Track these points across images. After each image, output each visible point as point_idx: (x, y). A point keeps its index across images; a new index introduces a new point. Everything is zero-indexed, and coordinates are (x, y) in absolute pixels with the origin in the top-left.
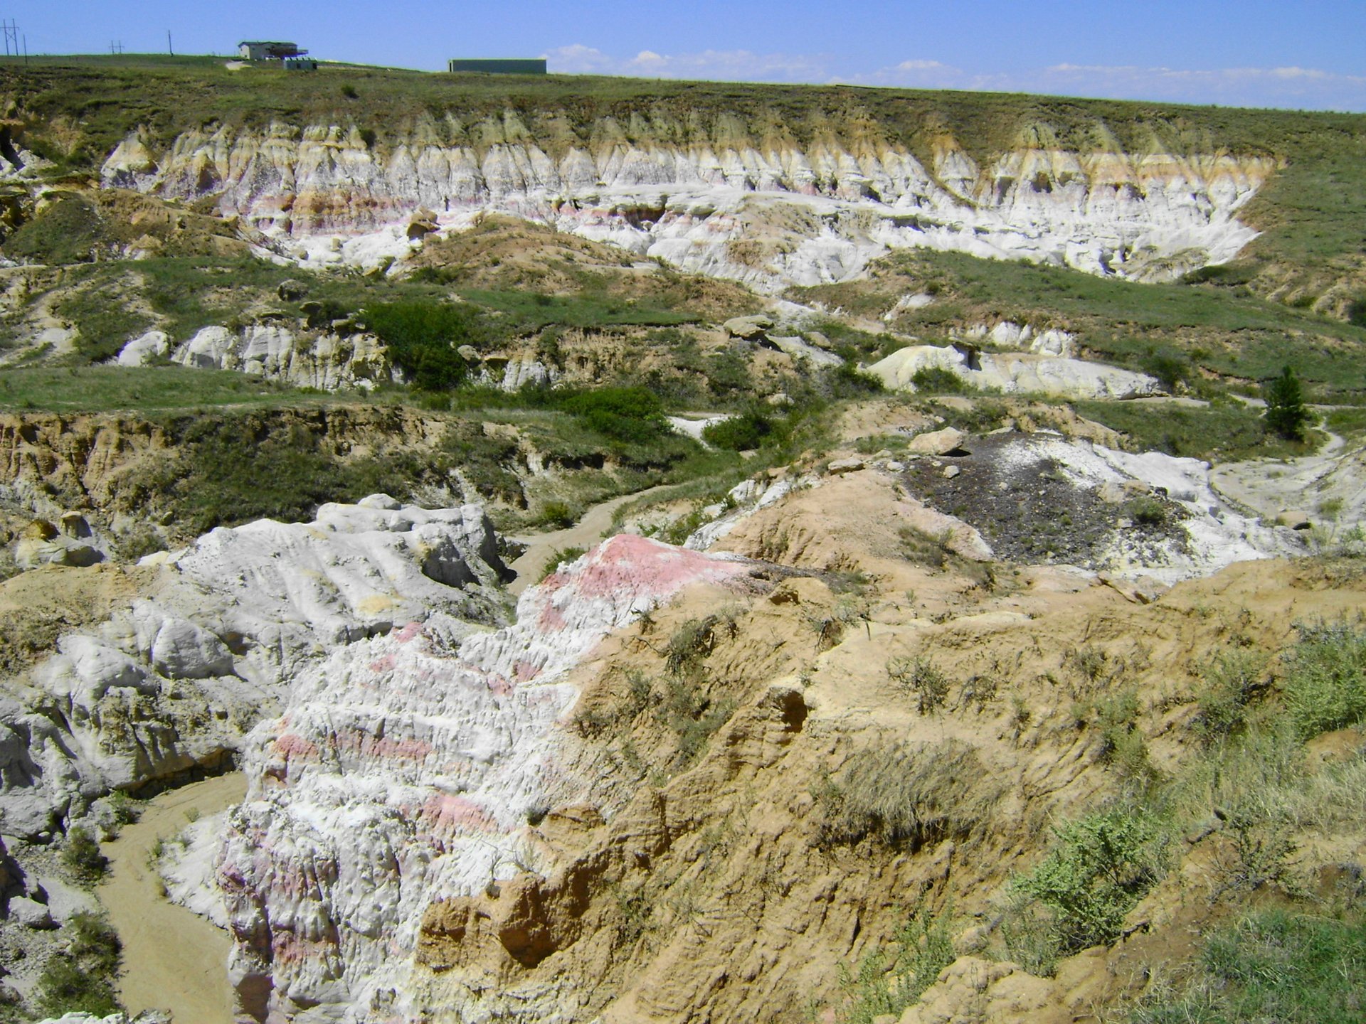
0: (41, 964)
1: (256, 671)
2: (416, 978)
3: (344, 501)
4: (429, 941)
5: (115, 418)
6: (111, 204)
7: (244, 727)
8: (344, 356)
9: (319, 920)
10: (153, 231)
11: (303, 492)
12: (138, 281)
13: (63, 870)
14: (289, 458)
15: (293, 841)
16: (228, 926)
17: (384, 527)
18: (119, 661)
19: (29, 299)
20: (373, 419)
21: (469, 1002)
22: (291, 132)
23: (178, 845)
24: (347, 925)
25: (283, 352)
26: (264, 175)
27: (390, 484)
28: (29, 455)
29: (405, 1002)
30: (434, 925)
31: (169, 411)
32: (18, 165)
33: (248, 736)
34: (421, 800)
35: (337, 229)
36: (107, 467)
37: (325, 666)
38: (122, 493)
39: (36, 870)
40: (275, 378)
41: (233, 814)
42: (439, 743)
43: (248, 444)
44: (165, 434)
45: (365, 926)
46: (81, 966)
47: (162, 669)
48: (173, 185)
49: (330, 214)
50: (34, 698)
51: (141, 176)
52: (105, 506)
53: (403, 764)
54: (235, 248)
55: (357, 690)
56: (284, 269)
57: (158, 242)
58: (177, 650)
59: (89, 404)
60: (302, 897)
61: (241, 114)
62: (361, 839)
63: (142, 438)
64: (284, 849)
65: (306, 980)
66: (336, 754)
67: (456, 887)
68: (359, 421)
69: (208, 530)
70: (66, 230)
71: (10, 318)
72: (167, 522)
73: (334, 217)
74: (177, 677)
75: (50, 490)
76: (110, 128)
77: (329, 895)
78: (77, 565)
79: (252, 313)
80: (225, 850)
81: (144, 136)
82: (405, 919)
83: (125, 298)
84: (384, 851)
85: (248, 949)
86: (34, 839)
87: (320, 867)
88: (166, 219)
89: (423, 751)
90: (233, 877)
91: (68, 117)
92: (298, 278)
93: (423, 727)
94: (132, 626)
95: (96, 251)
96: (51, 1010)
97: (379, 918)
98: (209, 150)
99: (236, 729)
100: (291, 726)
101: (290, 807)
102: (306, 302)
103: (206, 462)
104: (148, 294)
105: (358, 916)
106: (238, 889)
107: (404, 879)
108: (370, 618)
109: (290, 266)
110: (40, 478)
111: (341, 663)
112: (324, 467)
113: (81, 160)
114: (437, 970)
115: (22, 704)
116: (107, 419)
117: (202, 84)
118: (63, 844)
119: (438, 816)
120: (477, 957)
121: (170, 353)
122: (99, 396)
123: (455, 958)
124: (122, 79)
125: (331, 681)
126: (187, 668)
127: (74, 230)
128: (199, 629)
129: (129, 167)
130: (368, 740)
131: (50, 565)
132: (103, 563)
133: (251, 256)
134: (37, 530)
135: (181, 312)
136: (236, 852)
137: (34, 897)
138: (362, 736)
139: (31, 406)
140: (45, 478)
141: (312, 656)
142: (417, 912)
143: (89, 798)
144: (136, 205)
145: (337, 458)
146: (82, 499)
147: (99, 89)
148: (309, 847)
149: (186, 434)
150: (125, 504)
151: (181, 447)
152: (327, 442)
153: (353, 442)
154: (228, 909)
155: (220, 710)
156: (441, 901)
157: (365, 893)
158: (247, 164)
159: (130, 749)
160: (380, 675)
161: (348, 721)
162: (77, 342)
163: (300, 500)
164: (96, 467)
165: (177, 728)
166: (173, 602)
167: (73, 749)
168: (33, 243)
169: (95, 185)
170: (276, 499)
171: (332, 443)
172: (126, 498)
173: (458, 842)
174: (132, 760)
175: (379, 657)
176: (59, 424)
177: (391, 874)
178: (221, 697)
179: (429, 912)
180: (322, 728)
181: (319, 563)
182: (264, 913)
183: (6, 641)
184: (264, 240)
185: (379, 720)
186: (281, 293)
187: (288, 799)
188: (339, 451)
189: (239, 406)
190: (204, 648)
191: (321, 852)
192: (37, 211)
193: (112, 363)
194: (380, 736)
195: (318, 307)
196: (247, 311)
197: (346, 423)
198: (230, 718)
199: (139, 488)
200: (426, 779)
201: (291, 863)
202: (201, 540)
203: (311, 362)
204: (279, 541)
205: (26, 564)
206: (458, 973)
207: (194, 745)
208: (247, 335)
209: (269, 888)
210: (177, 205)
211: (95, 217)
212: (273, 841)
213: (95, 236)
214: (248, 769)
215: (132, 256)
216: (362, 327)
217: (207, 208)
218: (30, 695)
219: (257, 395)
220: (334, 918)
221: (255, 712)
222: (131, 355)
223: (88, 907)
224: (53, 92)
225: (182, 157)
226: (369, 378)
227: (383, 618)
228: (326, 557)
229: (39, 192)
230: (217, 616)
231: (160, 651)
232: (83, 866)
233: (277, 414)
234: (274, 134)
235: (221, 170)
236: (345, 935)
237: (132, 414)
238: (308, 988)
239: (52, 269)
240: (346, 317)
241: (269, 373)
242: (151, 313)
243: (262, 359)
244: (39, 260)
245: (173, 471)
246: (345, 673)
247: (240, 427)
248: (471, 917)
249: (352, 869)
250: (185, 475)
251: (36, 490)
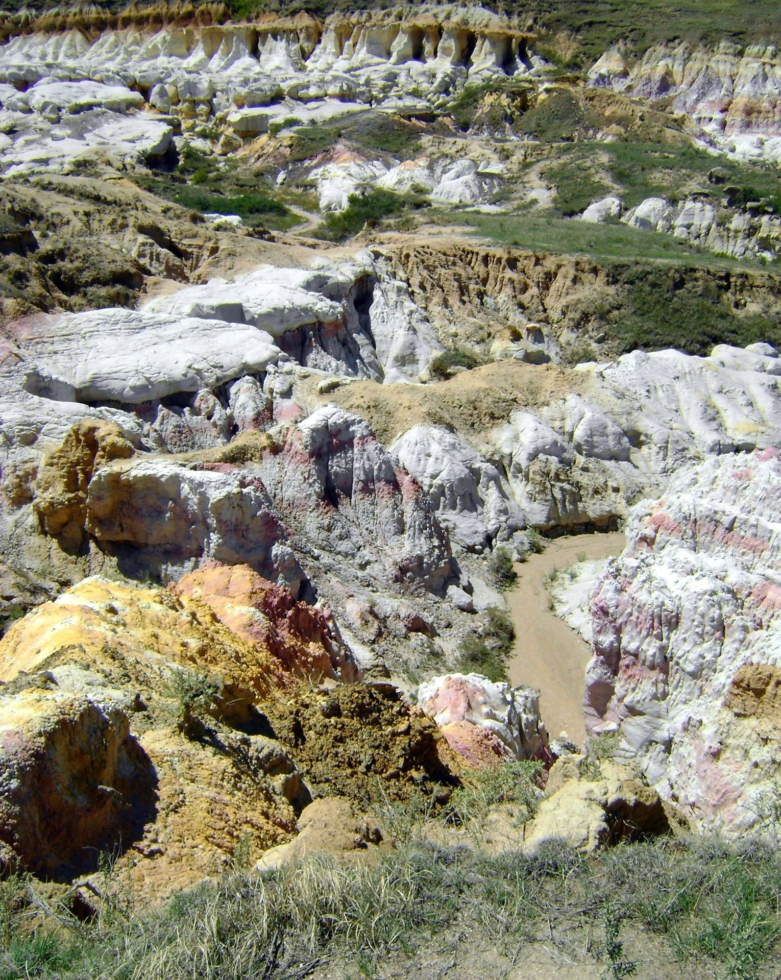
0: (461, 635)
1: (645, 461)
2: (720, 716)
3: (735, 344)
4: (736, 692)
5: (573, 259)
6: (592, 99)
7: (630, 502)
8: (752, 231)
9: (657, 655)
10: (621, 121)
11: (704, 334)
12: (604, 158)
13: (486, 575)
14: (697, 305)
15: (650, 592)
16: (591, 642)
17: (763, 369)
18: (550, 436)
19: (525, 166)
20: (767, 283)
21: (756, 746)
22: (735, 50)
23: (567, 576)
24: (677, 664)
25: (705, 224)
26: (710, 83)
27: (773, 337)
28: (510, 279)
29: (708, 731)
30: (742, 681)
31: (614, 259)
32: (529, 66)
33: (632, 509)
34: (752, 584)
35: (761, 130)
36: (563, 295)
37: (698, 468)
38: (571, 315)
39: (469, 571)
40: (696, 242)
41: (610, 564)
42: (775, 544)
43: (668, 291)
44: (608, 275)
45: (690, 668)
46: (486, 643)
47: (579, 448)
48: (639, 87)
49: (757, 118)
50: (487, 452)
51: (617, 79)
52: (557, 322)
53: (743, 554)
54: (679, 139)
55: (719, 491)
56: (715, 158)
57: (623, 130)
58: (591, 436)
59: (557, 247)
60: (648, 635)
61: (698, 34)
62: (701, 603)
63: (591, 276)
64: (642, 597)
65: (638, 696)
66: (694, 536)
67: (766, 657)
68: (756, 284)
69: (629, 351)
70: (557, 117)
71: (510, 178)
72: (600, 341)
73: (760, 120)
74: (589, 455)
75: (521, 306)
76: (597, 41)
77: (668, 638)
78: (531, 362)
79: (686, 190)
80: (600, 587)
81: (622, 49)
82: (721, 671)
83: (593, 171)
84: (716, 616)
85: (602, 662)
86: (471, 549)
87: (666, 616)
88: (631, 113)
89: (761, 547)
90: (602, 608)
91: (569, 32)
92: (725, 166)
93: (765, 529)
94: (563, 413)
95: (576, 134)
96: (462, 668)
97: (702, 664)
98: (669, 61)
99: (624, 502)
100: (665, 508)
101: (653, 567)
102: (728, 186)
103: (635, 300)
104: (611, 169)
105: (686, 659)
106: (603, 617)
107: (727, 641)
108: (739, 438)
109: (720, 156)
110: (515, 297)
111: (710, 468)
112: (724, 316)
113: (575, 65)
114: (738, 715)
115: (479, 454)
116: (568, 259)
117: (671, 9)
118: (489, 556)
119: (763, 600)
120: (771, 714)
121: (620, 215)
122: (565, 242)
123: (753, 710)
124: (612, 4)
125: (701, 480)
126: (596, 450)
127: (563, 117)
128: (610, 424)
129: (608, 71)
130: (721, 531)
131: (512, 360)
132: (550, 364)
133: (691, 146)
134: (507, 333)
135: (633, 185)
136: (608, 590)
137: (464, 589)
138: (716, 526)
139: (516, 244)
140: (519, 297)
141: (690, 458)
142: (731, 668)
143: (513, 529)
144: (609, 101)
145: (734, 310)
146: (542, 316)
147: (593, 11)
148: (660, 600)
149: (623, 277)
150: (572, 324)
151: (618, 286)
152: (728, 297)
153: (749, 300)
154: (594, 630)
155: (615, 486)
156: (752, 664)
157: (695, 644)
158: (698, 73)
159: (546, 501)
160: (739, 483)
161: (707, 513)
162: (554, 201)
163: (700, 338)
164: (555, 294)
165: (582, 492)
166: (594, 400)
167: (507, 492)
168: (533, 124)
169: (582, 84)
170: (682, 335)
171: (733, 298)
172: (573, 319)
173: (774, 623)
174: (546, 509)
175: (741, 469)
176: (533, 259)
177: (718, 634)
178: (617, 476)
179: (741, 670)
180: (687, 514)
181: (707, 390)
182: (619, 640)
183: (475, 409)
184: (703, 135)
185: (732, 517)
186: (710, 177)
187: (652, 561)
188: (737, 305)
189: (666, 261)
190: (611, 438)
191: (669, 605)
192: (538, 101)
193: (576, 218)
194: (730, 529)
195: (738, 191)
196: (682, 189)
197: (746, 284)
198: (621, 493)
199: (583, 313)
200: (759, 569)
201: (646, 608)
202: (622, 358)
203: (725, 233)
204: (680, 368)
205: (497, 356)
206: (752, 722)
207: (592, 507)
208: (679, 207)
209: (626, 622)
210: (640, 103)
211: (579, 108)
212: (635, 589)
213: (578, 122)
214: (627, 532)
215: (602, 140)
216: (770, 210)
217: (663, 107)
218: (484, 448)
219: (680, 254)
220: (668, 656)
221: (640, 492)
222: (591, 214)
223: (498, 604)
224: (560, 13)
225: (648, 66)
226: (769, 250)
227: (749, 440)
228: (713, 385)
229: (542, 88)
230: (625, 416)
231: (580, 434)
232: (500, 575)
233: (693, 270)
234: (721, 50)
235: (677, 78)
236: (674, 671)
237: (587, 257)
238: (638, 702)
239: (544, 145)
240: (759, 201)
241: (692, 239)
242: (610, 184)
243: (688, 227)
244: (536, 138)
245: (610, 303)
246: (712, 476)
247: (664, 277)
248: (772, 683)
249: (689, 623)
250: (618, 308)
251: (511, 305)
